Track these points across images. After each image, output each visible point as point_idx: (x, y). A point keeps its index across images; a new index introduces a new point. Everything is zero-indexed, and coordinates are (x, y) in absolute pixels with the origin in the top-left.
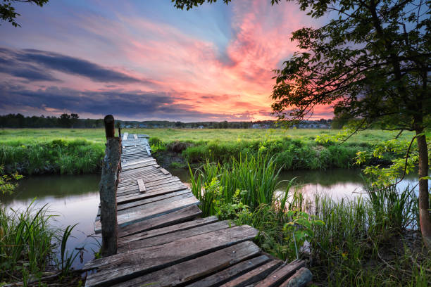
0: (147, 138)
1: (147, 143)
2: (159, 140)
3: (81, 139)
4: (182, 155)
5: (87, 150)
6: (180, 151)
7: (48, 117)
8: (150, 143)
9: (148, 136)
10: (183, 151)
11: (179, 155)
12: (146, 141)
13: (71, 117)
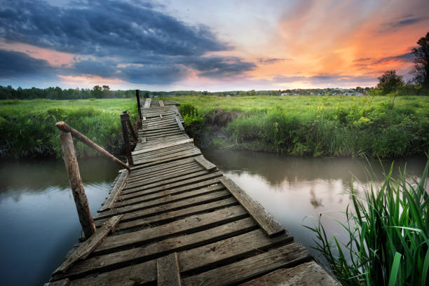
0: (177, 105)
1: (177, 111)
2: (193, 108)
3: (87, 108)
4: (227, 129)
5: (95, 124)
6: (224, 124)
7: (83, 89)
8: (181, 111)
9: (178, 103)
10: (229, 124)
11: (223, 128)
12: (176, 110)
13: (103, 89)
